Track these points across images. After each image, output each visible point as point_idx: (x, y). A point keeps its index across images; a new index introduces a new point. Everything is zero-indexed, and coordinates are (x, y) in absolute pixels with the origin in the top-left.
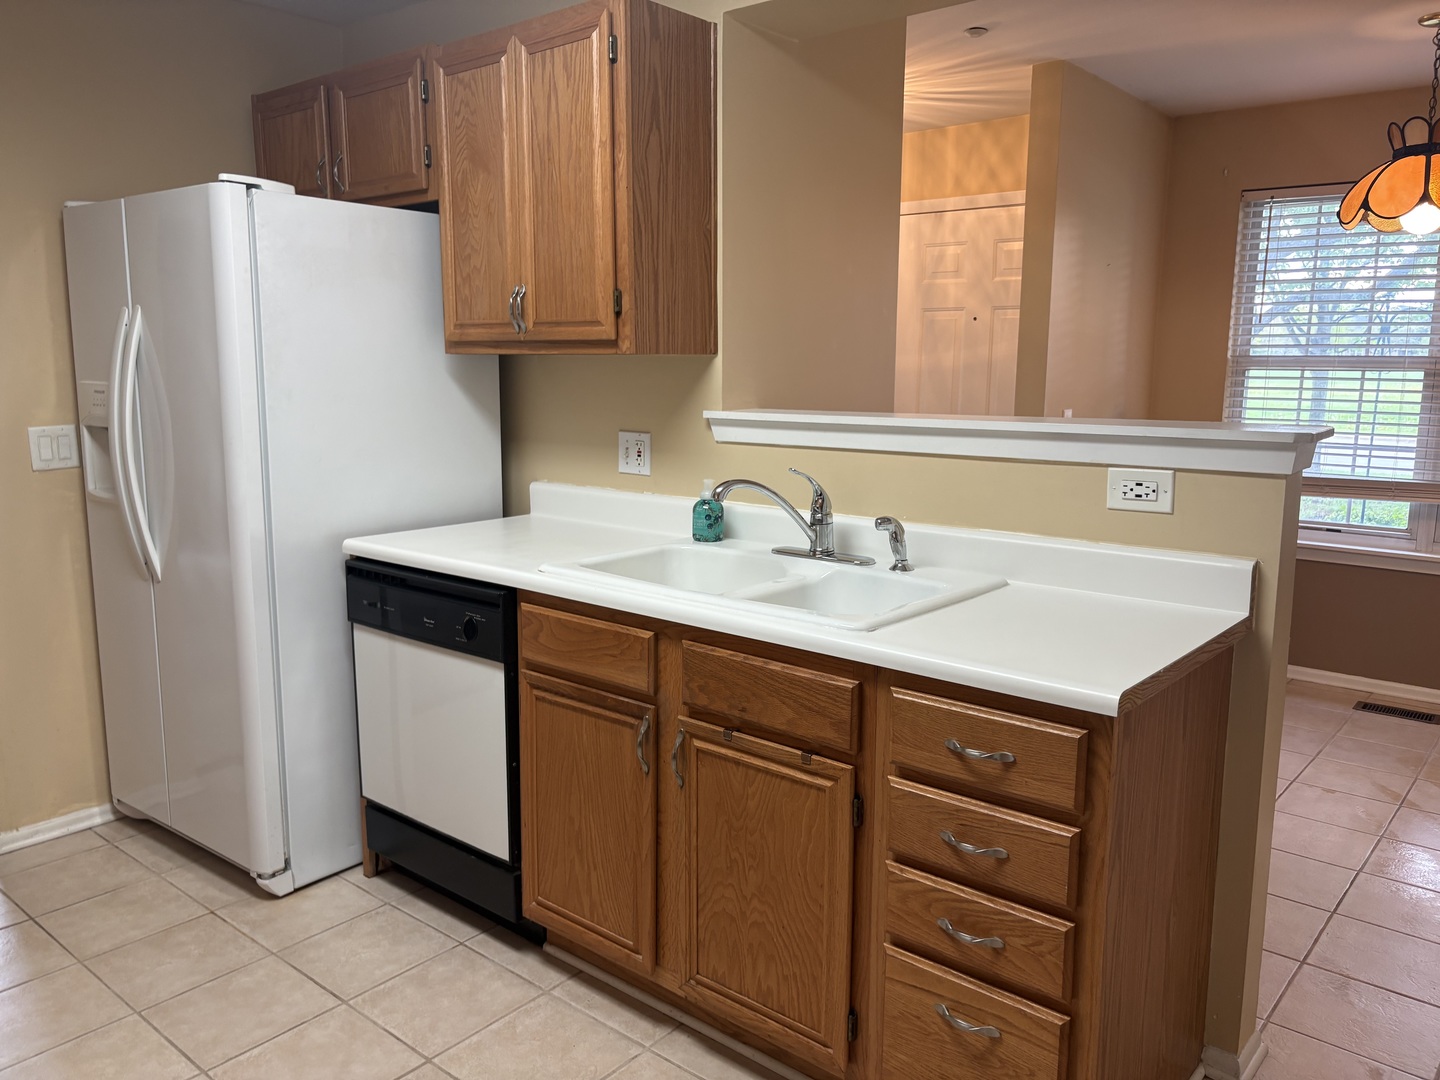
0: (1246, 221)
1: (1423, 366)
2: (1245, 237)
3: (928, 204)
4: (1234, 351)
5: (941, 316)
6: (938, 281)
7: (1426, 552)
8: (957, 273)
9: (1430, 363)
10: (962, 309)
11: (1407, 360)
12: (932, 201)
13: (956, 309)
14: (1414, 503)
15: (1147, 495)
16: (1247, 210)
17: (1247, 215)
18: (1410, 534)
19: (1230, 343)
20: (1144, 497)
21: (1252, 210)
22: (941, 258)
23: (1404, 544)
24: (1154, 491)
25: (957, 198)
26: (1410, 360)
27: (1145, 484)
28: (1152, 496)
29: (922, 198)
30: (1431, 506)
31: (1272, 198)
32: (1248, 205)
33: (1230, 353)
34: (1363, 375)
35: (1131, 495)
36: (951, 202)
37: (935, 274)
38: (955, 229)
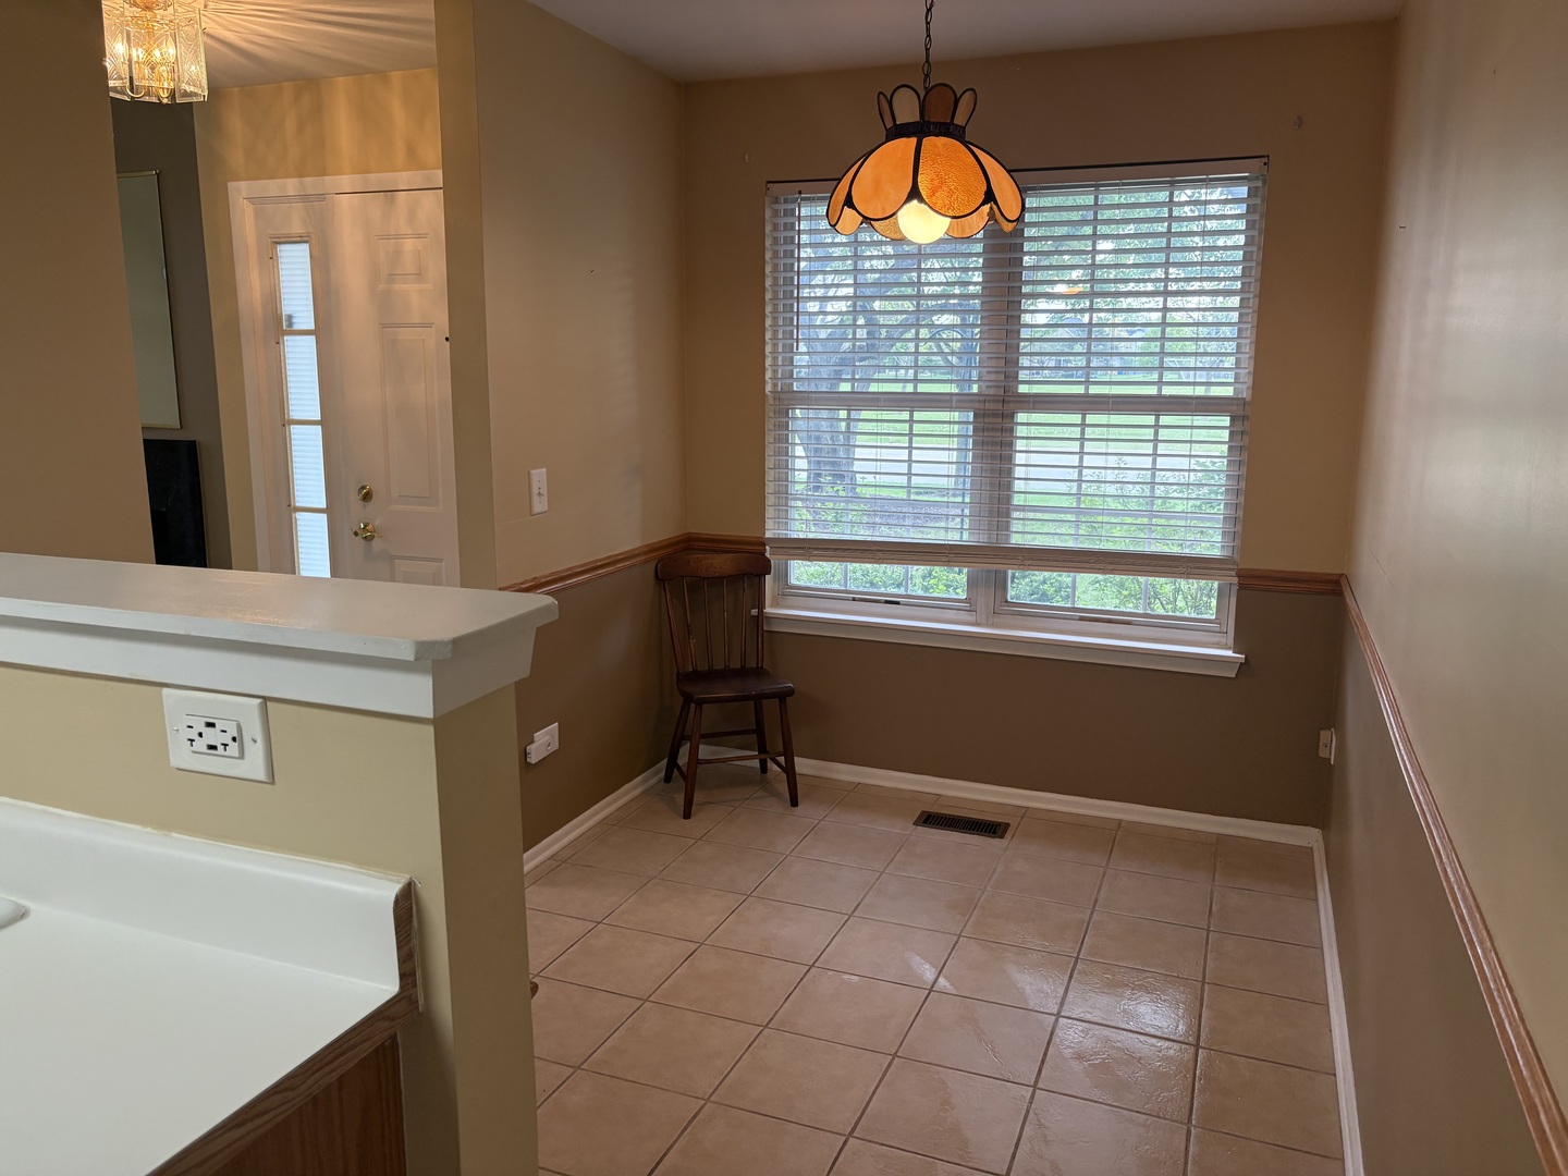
0: (776, 220)
1: (972, 405)
2: (775, 241)
3: (375, 179)
4: (775, 385)
5: (405, 335)
6: (397, 287)
7: (987, 625)
8: (420, 275)
9: (979, 401)
10: (429, 325)
11: (954, 398)
12: (379, 174)
13: (422, 326)
14: (971, 569)
15: (225, 745)
16: (776, 207)
17: (776, 214)
18: (970, 605)
19: (768, 375)
20: (221, 748)
21: (782, 207)
22: (397, 255)
23: (963, 616)
24: (234, 739)
25: (409, 172)
26: (959, 398)
27: (220, 725)
28: (233, 748)
29: (368, 171)
30: (989, 571)
31: (800, 193)
32: (776, 201)
33: (769, 388)
34: (911, 416)
35: (201, 745)
36: (404, 178)
37: (392, 277)
38: (412, 216)
